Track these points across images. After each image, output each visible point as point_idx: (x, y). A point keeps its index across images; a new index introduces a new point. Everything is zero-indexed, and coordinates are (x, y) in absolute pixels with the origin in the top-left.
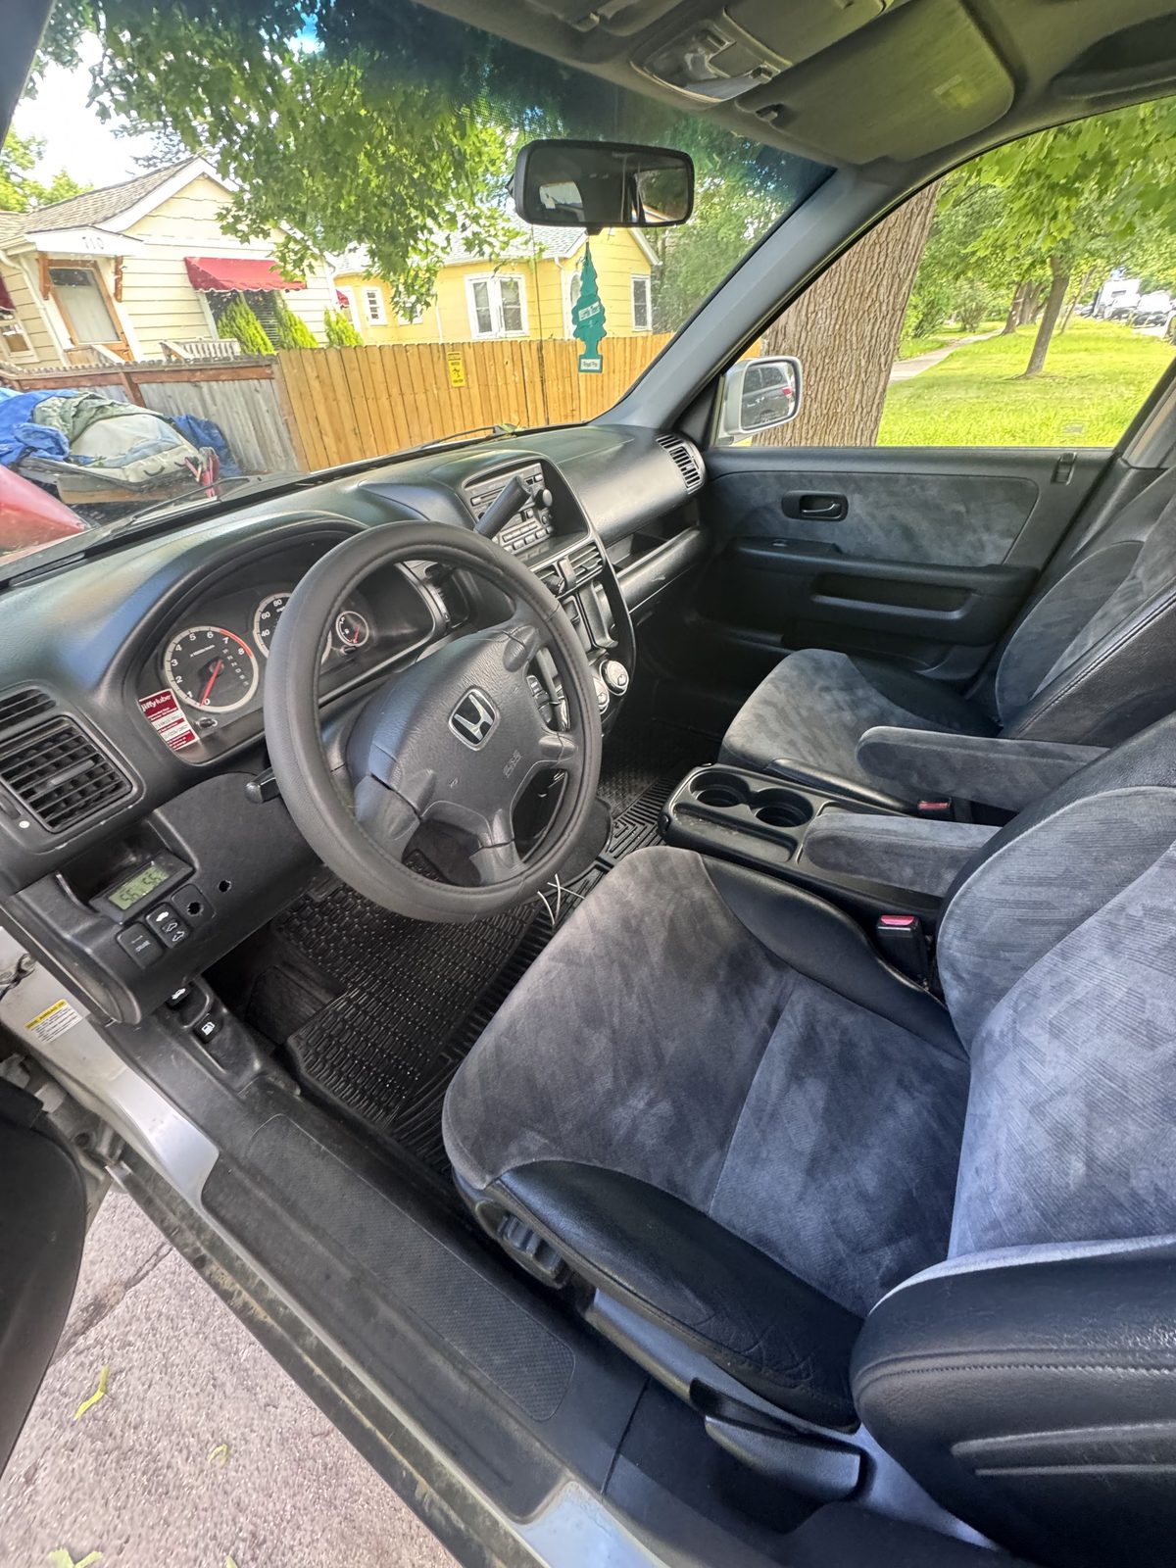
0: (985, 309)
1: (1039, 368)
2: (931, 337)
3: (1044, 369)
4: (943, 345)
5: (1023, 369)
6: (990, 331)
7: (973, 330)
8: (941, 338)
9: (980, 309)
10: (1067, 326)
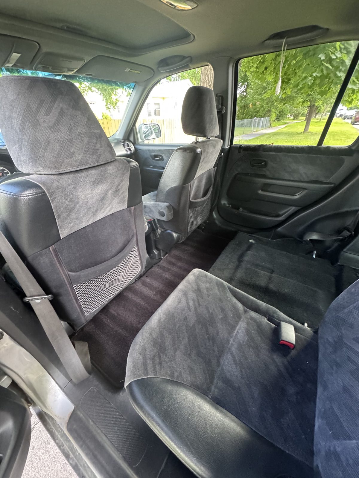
0: (300, 113)
1: (307, 130)
2: (283, 121)
3: (309, 131)
4: (286, 123)
5: (303, 131)
6: (302, 120)
7: (297, 119)
8: (286, 121)
9: (299, 114)
10: (322, 119)
